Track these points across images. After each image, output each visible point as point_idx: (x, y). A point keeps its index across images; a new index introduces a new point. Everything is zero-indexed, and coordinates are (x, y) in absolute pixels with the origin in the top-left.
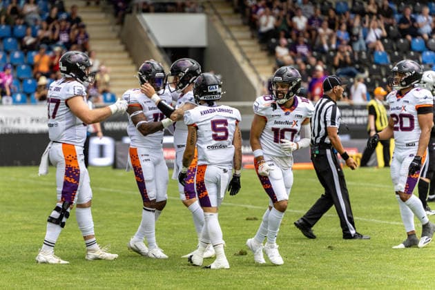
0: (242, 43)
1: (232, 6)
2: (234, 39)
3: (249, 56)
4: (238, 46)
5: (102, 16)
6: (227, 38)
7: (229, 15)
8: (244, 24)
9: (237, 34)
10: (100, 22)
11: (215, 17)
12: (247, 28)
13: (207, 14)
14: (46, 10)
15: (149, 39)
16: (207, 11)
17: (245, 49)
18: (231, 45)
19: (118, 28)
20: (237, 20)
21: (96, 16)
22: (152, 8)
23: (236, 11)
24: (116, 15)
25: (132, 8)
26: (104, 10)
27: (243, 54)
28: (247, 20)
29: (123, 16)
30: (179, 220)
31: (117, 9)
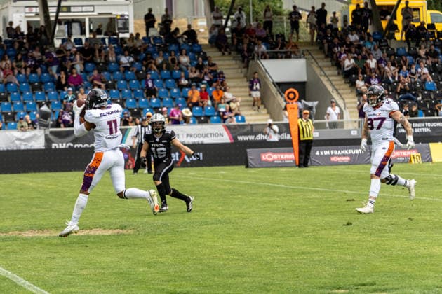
0: (331, 78)
1: (324, 52)
2: (326, 75)
3: (337, 87)
4: (329, 80)
5: (234, 62)
6: (321, 76)
7: (323, 59)
8: (333, 65)
9: (328, 73)
10: (232, 67)
11: (313, 61)
12: (335, 68)
13: (306, 59)
14: (195, 59)
15: (266, 78)
16: (306, 57)
17: (334, 83)
18: (324, 80)
19: (244, 70)
20: (328, 63)
21: (228, 62)
22: (268, 56)
23: (327, 57)
24: (243, 62)
25: (254, 55)
26: (234, 58)
27: (332, 85)
28: (334, 63)
29: (248, 62)
30: (300, 202)
31: (244, 57)
